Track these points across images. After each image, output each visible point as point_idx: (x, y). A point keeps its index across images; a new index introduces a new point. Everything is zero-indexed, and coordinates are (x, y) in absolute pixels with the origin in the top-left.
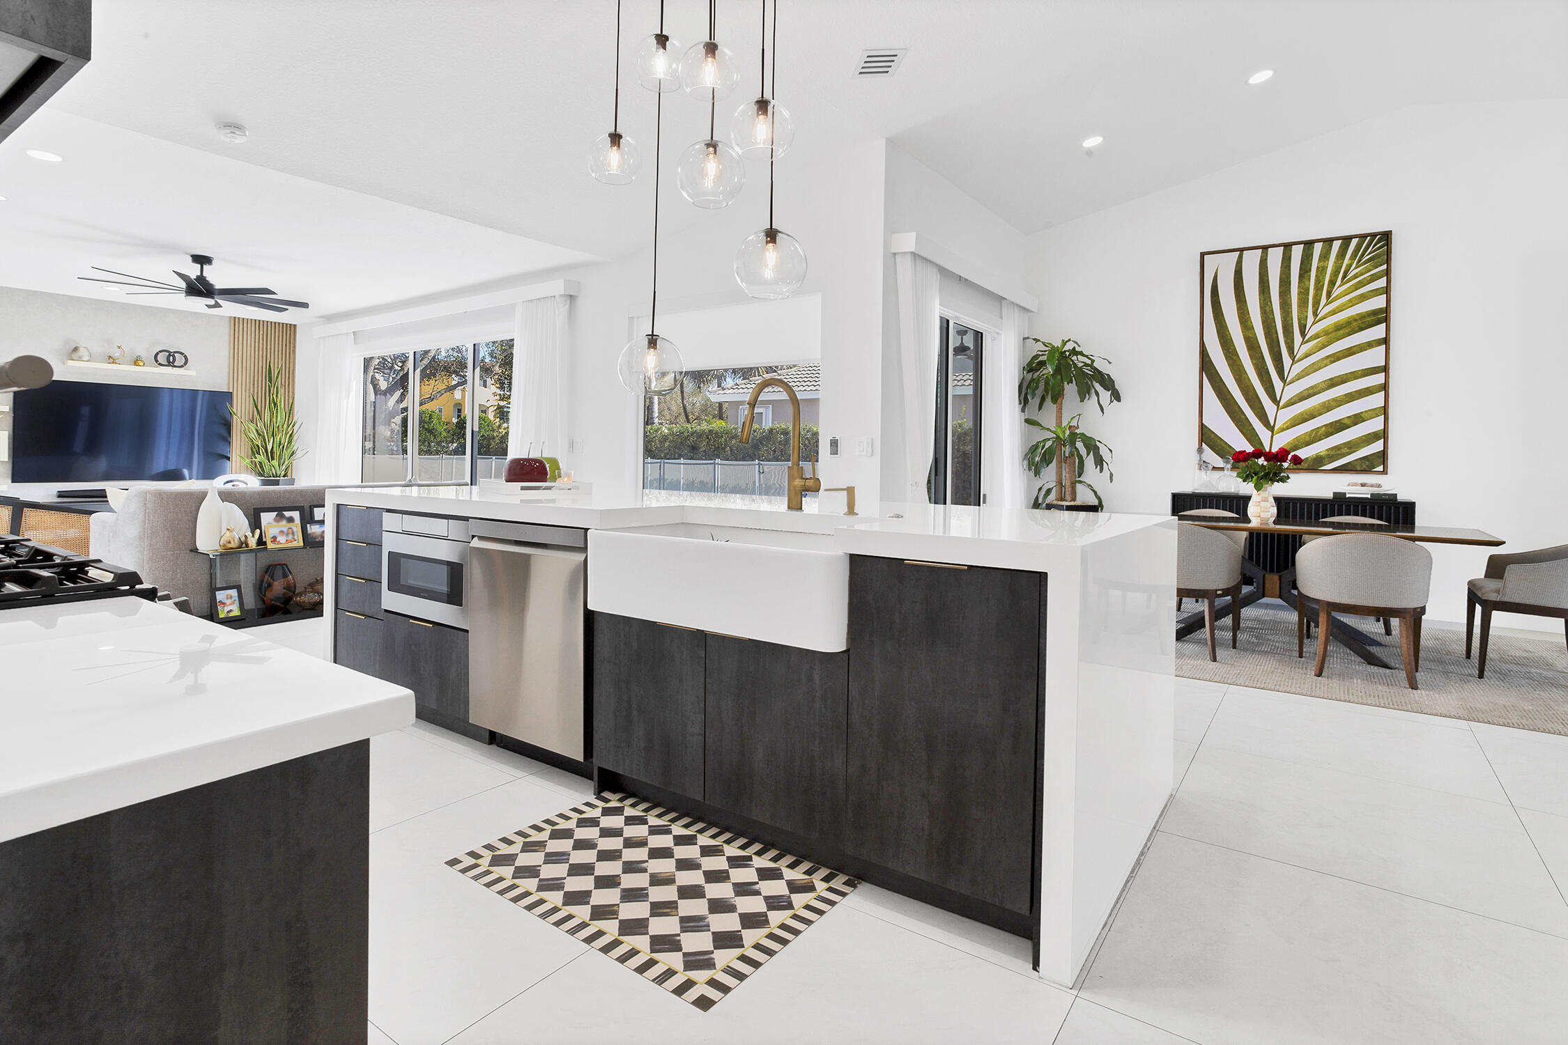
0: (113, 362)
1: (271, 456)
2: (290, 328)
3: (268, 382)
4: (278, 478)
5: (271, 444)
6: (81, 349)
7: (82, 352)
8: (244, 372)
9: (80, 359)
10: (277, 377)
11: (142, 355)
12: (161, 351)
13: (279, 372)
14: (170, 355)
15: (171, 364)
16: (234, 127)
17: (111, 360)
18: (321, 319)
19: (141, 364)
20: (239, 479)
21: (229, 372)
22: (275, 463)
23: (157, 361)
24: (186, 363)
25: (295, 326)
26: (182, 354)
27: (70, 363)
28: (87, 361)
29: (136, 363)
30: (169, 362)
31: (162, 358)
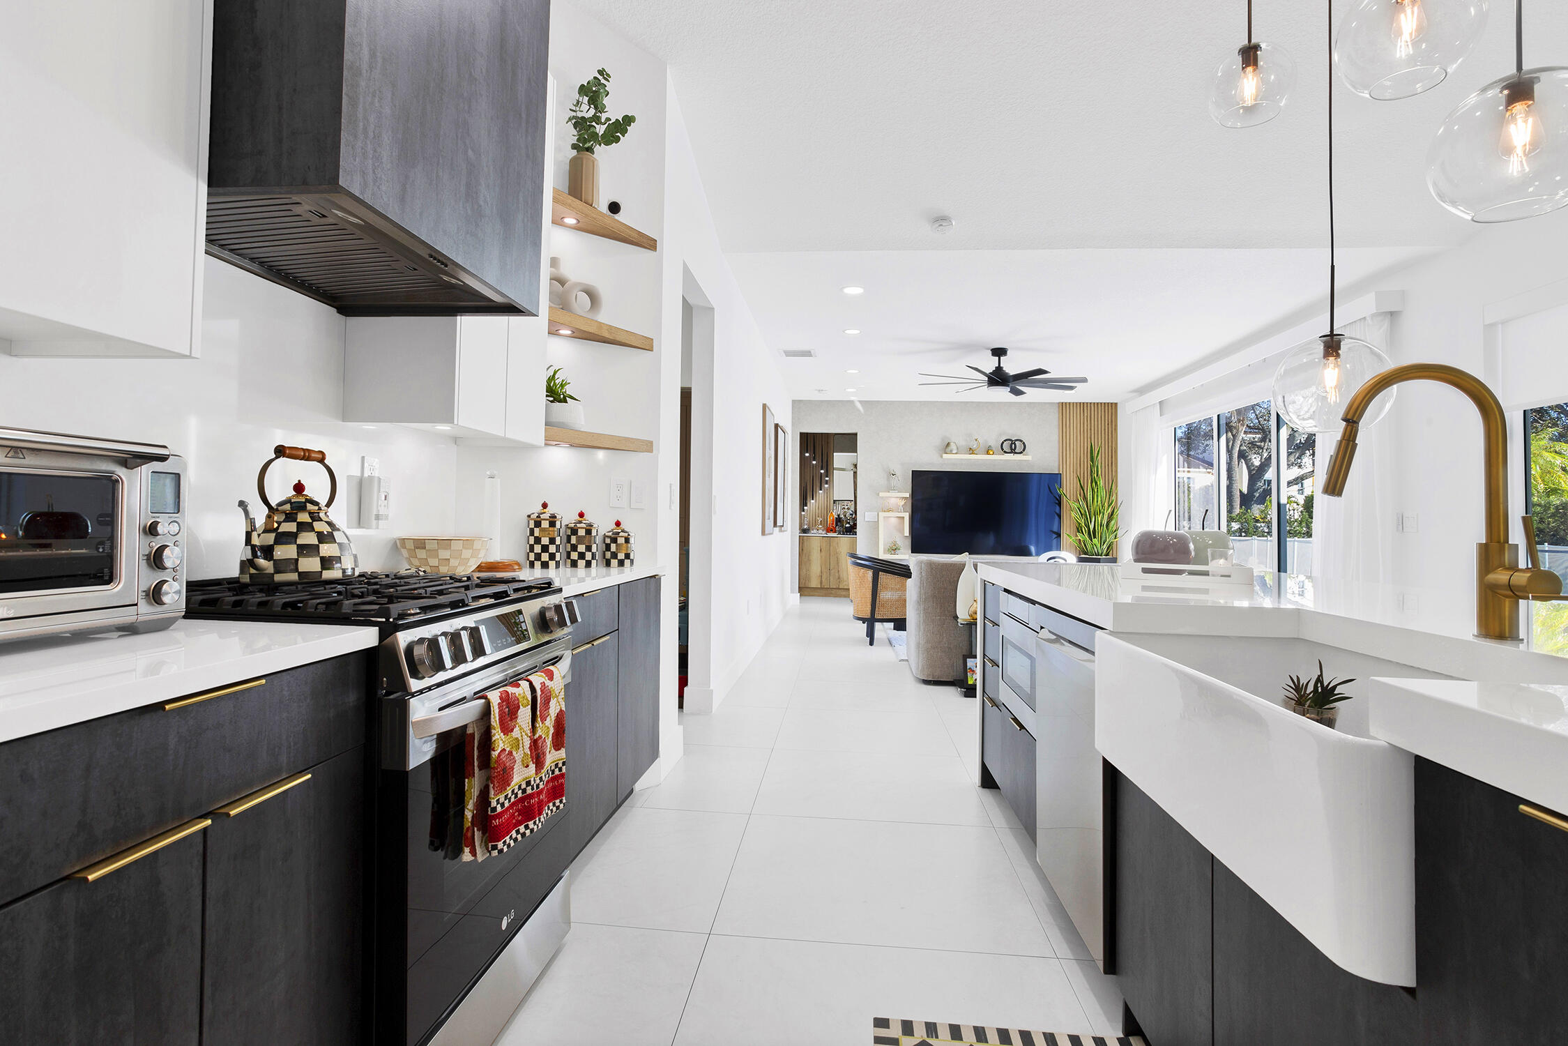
0: (972, 453)
1: (1092, 535)
2: (1112, 406)
3: (1089, 462)
4: (1099, 557)
5: (1093, 523)
6: (952, 444)
7: (953, 446)
8: (1072, 453)
9: (951, 452)
10: (1098, 454)
11: (992, 445)
12: (1005, 441)
13: (1098, 451)
14: (1012, 444)
15: (1013, 451)
16: (941, 220)
17: (971, 451)
18: (1135, 394)
19: (991, 453)
20: (1060, 556)
21: (1059, 455)
22: (1095, 541)
23: (1002, 449)
24: (1024, 450)
25: (1116, 404)
26: (1021, 441)
27: (945, 456)
28: (956, 454)
29: (988, 453)
30: (1011, 449)
31: (1006, 447)
